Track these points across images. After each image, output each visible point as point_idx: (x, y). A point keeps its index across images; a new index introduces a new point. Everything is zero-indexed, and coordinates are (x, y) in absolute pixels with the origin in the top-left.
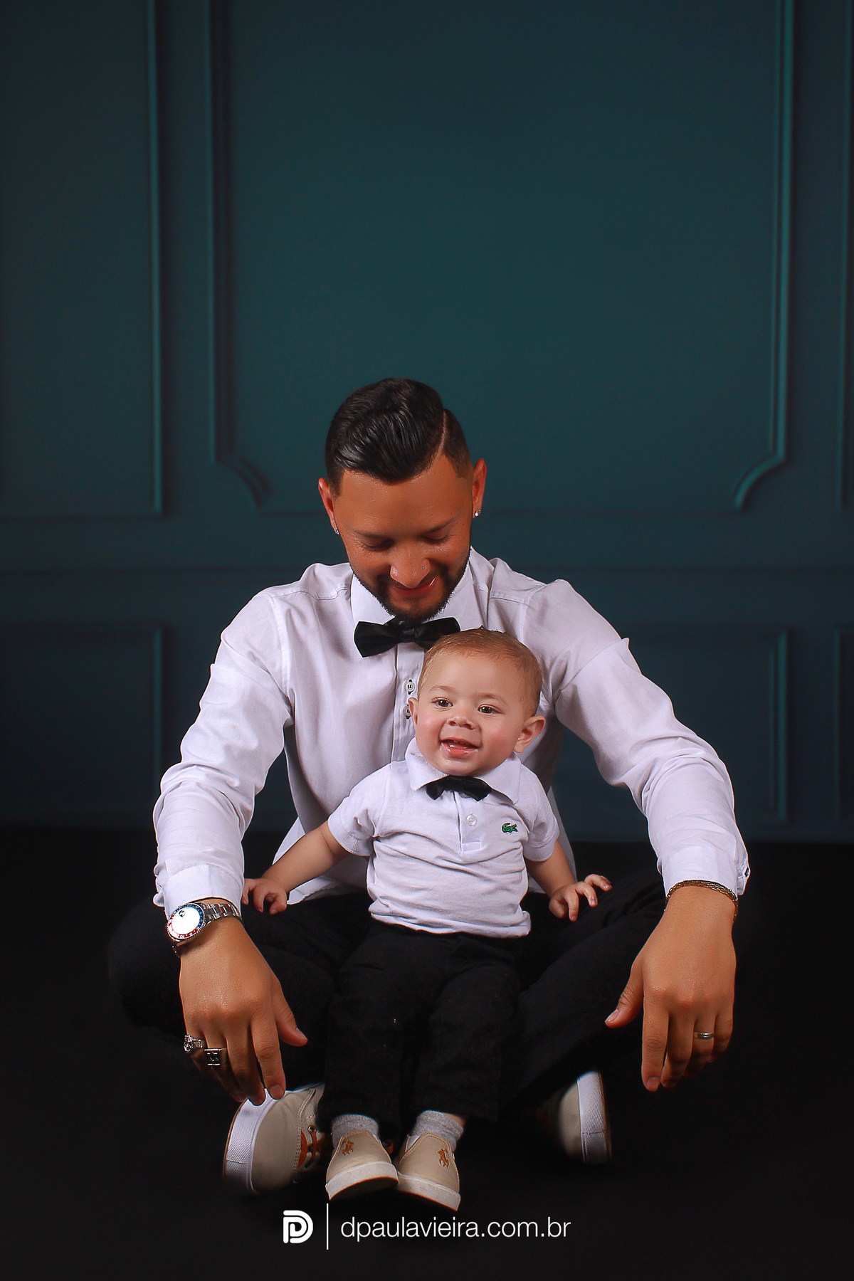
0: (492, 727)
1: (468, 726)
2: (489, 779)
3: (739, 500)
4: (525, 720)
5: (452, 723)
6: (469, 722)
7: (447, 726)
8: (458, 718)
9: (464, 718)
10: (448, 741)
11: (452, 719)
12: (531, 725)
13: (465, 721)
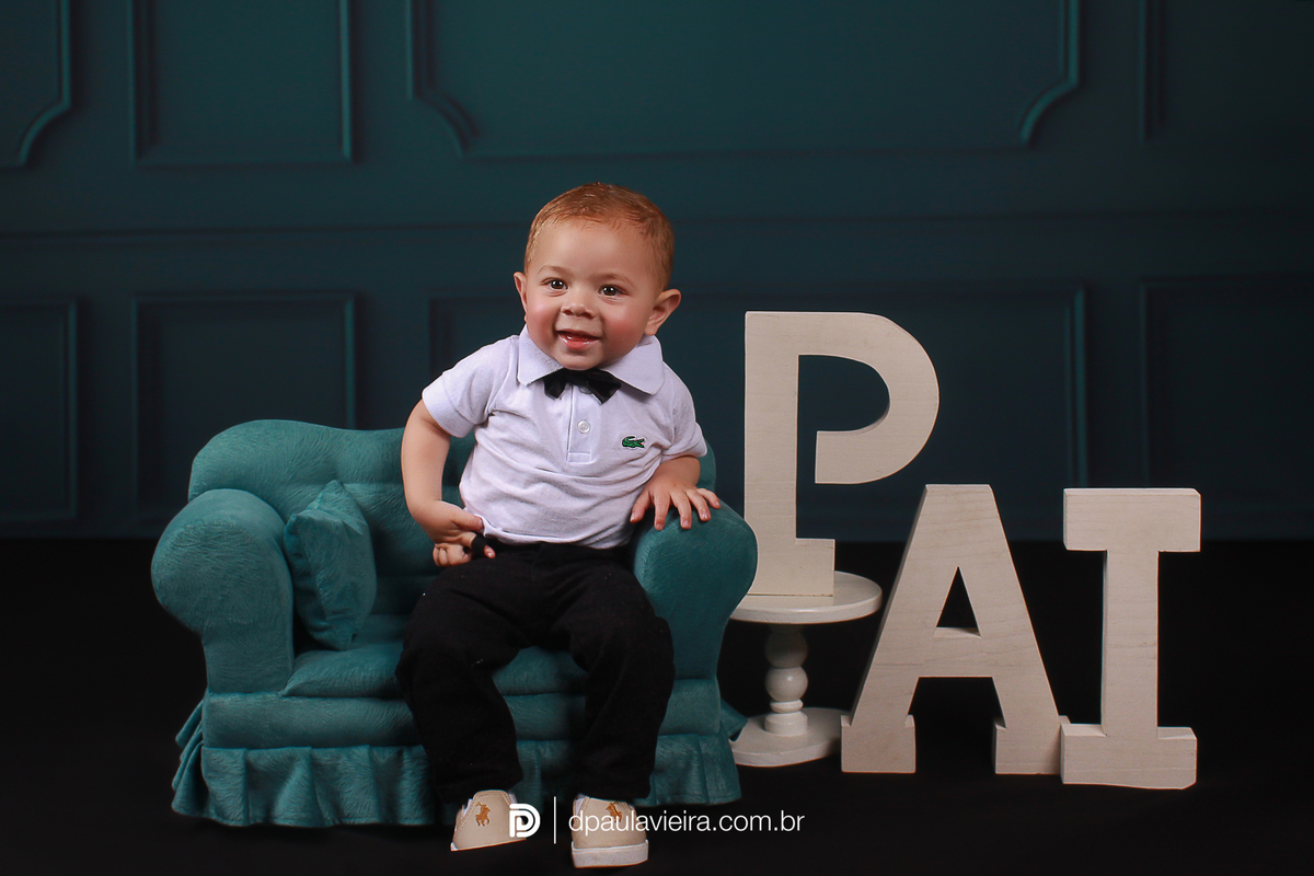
0: (617, 311)
1: (588, 316)
2: (619, 372)
3: (1026, 133)
4: (656, 296)
5: (568, 312)
6: (588, 311)
7: (563, 316)
8: (574, 305)
9: (582, 305)
10: (565, 333)
11: (567, 308)
12: (665, 301)
13: (583, 309)
